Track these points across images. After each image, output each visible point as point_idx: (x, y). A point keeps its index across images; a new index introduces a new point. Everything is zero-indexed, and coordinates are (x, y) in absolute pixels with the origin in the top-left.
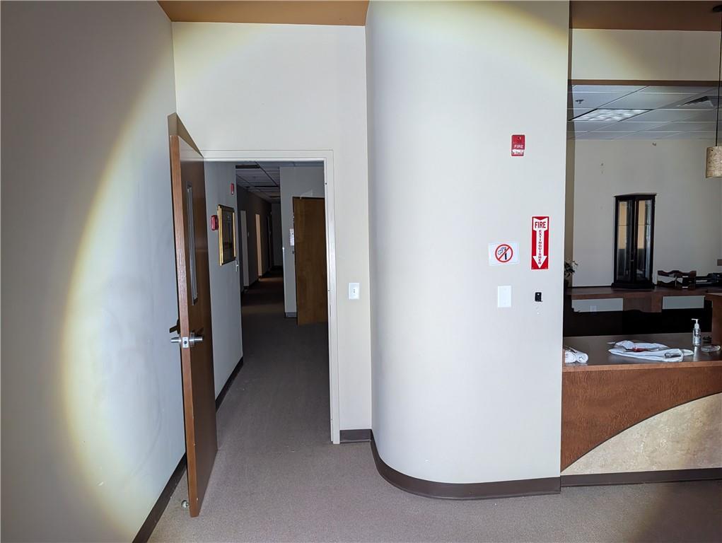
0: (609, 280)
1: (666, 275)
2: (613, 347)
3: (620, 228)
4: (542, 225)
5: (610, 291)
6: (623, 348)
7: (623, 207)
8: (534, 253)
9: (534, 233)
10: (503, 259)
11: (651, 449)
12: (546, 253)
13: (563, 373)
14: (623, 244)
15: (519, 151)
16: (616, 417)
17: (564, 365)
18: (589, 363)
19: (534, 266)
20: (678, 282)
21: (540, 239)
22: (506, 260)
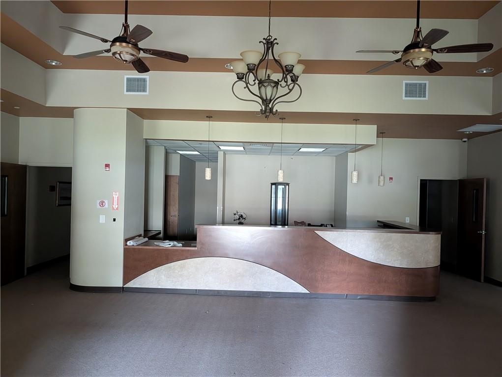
3: (272, 199)
4: (116, 195)
7: (273, 188)
8: (113, 204)
12: (118, 205)
13: (125, 248)
19: (113, 209)
21: (115, 200)
22: (103, 206)
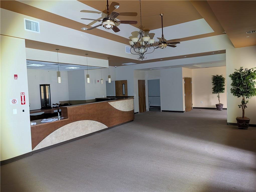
0: (40, 108)
1: (55, 105)
2: (42, 121)
3: (42, 93)
4: (23, 94)
5: (40, 110)
6: (44, 120)
7: (42, 87)
8: (22, 101)
9: (21, 96)
10: (14, 103)
11: (51, 140)
12: (25, 101)
13: (31, 128)
14: (43, 97)
15: (16, 78)
16: (43, 135)
17: (31, 126)
18: (36, 124)
19: (22, 104)
20: (57, 106)
21: (23, 98)
22: (15, 103)
